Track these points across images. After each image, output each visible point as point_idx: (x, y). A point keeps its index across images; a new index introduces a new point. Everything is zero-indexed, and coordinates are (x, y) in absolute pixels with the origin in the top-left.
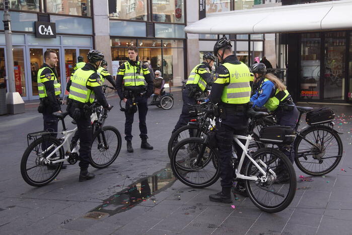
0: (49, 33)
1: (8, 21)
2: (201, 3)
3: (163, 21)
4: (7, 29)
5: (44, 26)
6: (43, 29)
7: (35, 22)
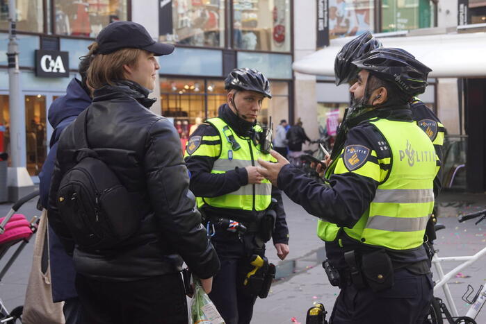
0: (58, 69)
1: (15, 54)
2: (321, 16)
3: (253, 48)
4: (13, 66)
5: (50, 57)
6: (48, 62)
7: (36, 51)
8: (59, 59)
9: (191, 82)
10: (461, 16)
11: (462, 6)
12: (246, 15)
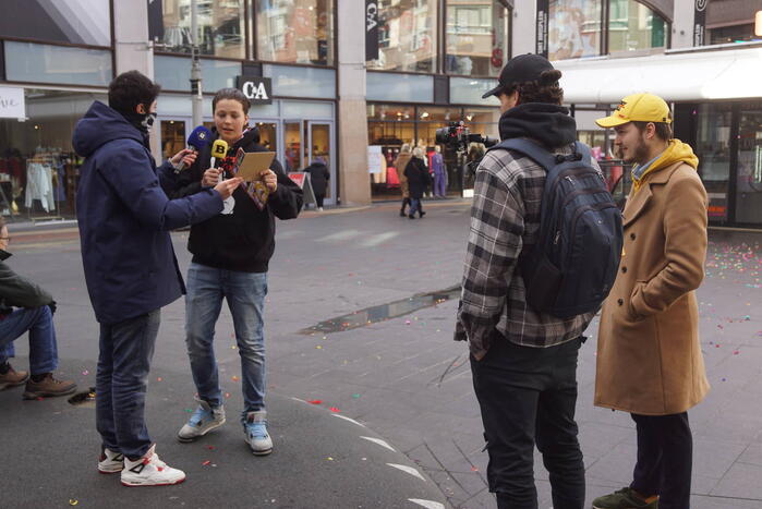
0: (261, 96)
1: (197, 80)
2: (540, 39)
3: (468, 74)
4: (196, 92)
5: (252, 84)
6: (250, 89)
7: (238, 77)
8: (261, 85)
9: (402, 109)
10: (697, 37)
11: (698, 26)
12: (462, 38)
